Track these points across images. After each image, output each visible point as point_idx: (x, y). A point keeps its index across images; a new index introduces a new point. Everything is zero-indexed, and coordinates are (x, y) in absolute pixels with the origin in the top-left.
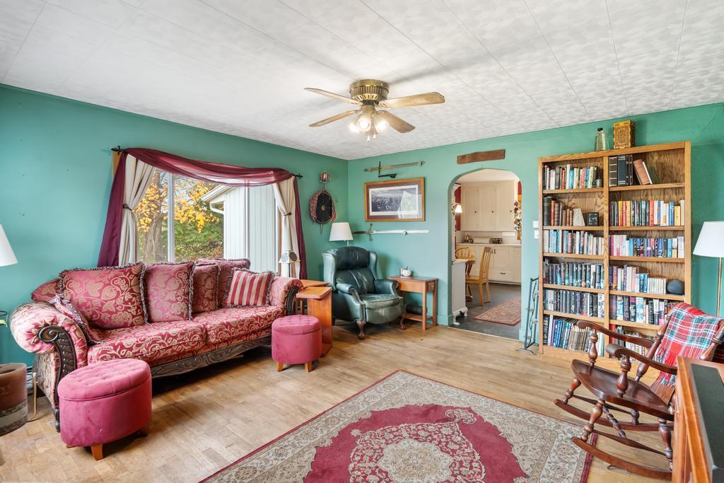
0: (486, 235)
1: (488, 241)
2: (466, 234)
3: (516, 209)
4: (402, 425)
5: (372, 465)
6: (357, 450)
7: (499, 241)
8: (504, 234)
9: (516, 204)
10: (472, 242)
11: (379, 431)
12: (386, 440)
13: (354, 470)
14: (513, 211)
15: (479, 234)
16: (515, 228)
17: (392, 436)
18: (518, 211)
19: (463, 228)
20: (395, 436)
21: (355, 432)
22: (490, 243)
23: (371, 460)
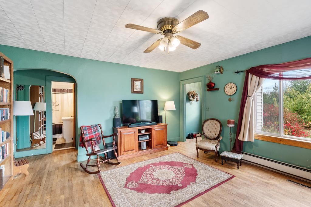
4: (160, 185)
5: (177, 175)
6: (181, 179)
11: (171, 184)
12: (169, 181)
13: (183, 175)
17: (167, 182)
20: (166, 181)
21: (180, 185)
23: (177, 176)
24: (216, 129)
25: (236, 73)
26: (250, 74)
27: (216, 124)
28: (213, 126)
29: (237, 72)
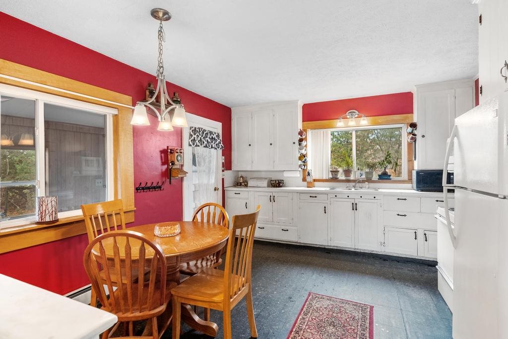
0: (263, 175)
1: (265, 183)
2: (240, 174)
3: (301, 140)
7: (279, 183)
8: (286, 175)
9: (301, 133)
10: (246, 186)
14: (297, 143)
15: (255, 175)
16: (300, 166)
18: (304, 143)
19: (236, 166)
22: (268, 186)
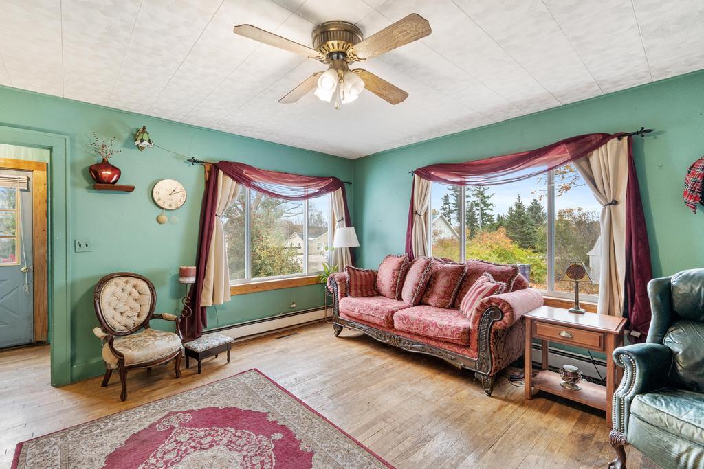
24: (135, 300)
25: (189, 160)
26: (221, 173)
27: (135, 287)
28: (125, 295)
29: (193, 161)
